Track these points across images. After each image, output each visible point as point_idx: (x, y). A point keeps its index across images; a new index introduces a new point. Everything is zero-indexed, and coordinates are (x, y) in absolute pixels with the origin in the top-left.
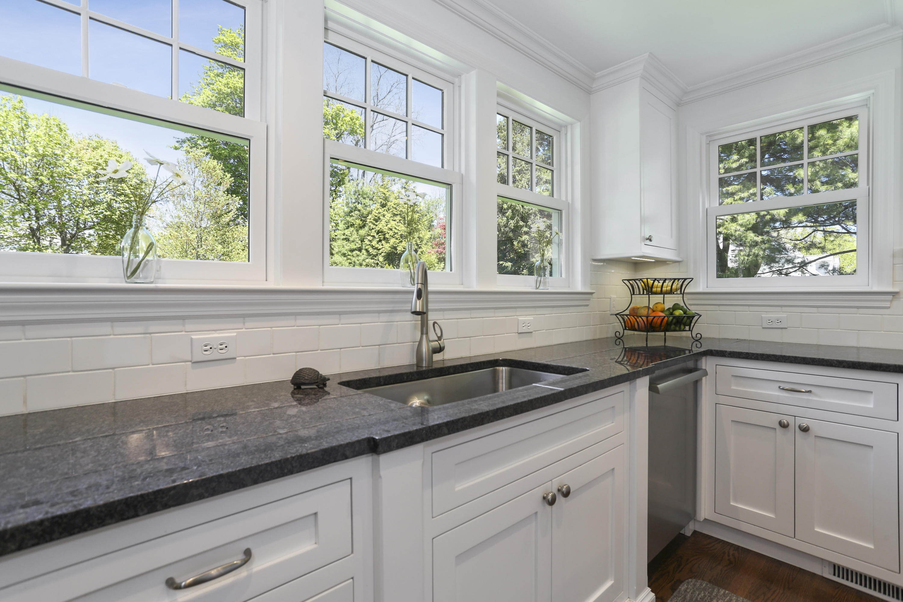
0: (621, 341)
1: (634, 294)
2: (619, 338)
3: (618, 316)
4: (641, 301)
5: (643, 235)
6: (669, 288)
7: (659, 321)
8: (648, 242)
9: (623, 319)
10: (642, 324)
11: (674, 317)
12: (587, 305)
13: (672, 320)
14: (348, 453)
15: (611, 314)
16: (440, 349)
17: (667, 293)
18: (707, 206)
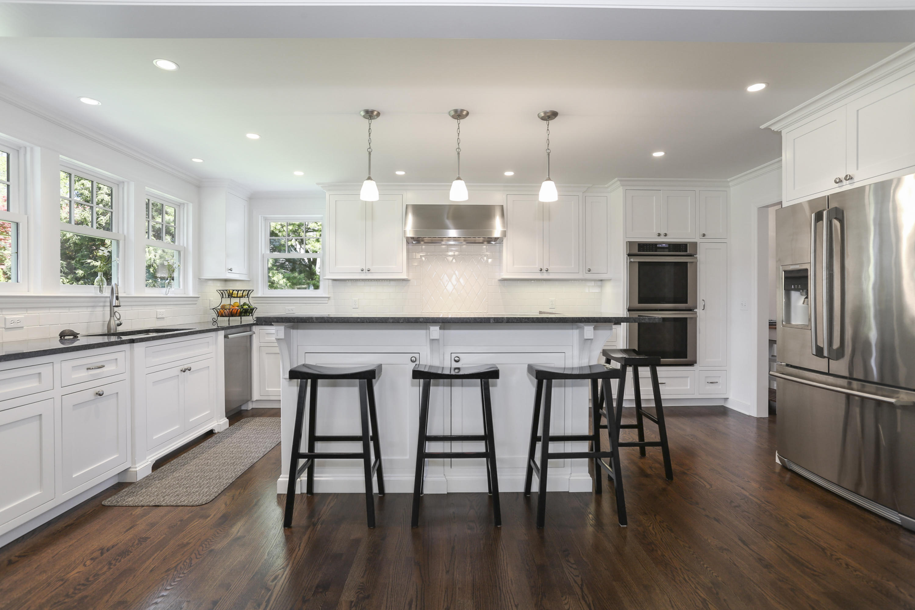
0: (216, 323)
1: (223, 298)
2: (215, 322)
3: (214, 310)
4: (226, 302)
5: (227, 267)
6: (241, 295)
7: (236, 311)
8: (230, 271)
9: (217, 311)
10: (227, 313)
11: (243, 309)
12: (196, 304)
13: (243, 311)
14: (126, 342)
15: (211, 309)
16: (119, 325)
17: (240, 297)
18: (263, 252)
